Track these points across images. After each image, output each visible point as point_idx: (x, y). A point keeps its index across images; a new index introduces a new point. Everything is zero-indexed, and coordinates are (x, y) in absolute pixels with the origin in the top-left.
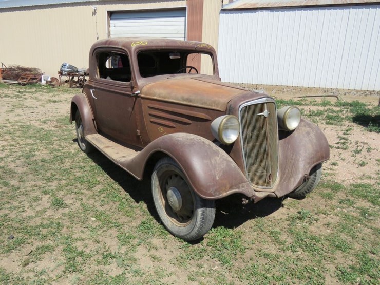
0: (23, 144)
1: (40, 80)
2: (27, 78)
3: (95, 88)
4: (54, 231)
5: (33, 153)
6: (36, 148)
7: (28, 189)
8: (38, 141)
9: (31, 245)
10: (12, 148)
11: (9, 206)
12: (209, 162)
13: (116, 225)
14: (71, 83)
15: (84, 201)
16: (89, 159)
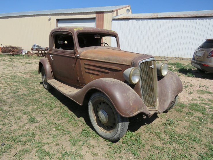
0: (12, 86)
1: (22, 53)
2: (15, 52)
3: (53, 54)
4: (30, 138)
5: (18, 90)
6: (19, 87)
7: (15, 112)
8: (20, 84)
9: (15, 149)
10: (5, 88)
11: (3, 123)
12: (126, 95)
13: (68, 132)
14: (38, 54)
15: (48, 118)
16: (49, 93)
